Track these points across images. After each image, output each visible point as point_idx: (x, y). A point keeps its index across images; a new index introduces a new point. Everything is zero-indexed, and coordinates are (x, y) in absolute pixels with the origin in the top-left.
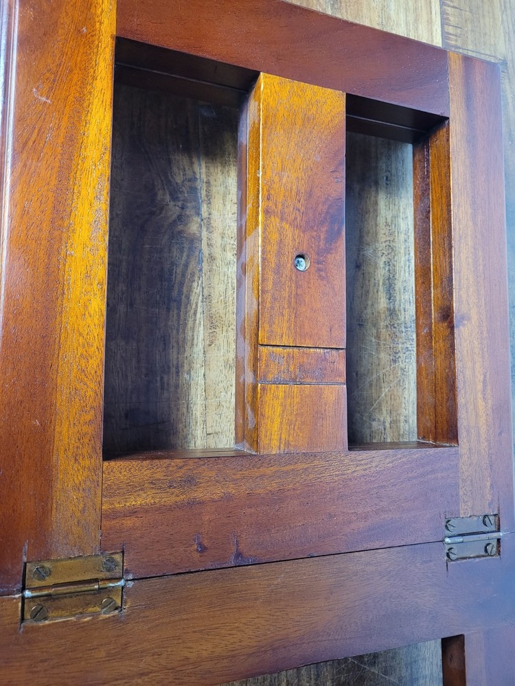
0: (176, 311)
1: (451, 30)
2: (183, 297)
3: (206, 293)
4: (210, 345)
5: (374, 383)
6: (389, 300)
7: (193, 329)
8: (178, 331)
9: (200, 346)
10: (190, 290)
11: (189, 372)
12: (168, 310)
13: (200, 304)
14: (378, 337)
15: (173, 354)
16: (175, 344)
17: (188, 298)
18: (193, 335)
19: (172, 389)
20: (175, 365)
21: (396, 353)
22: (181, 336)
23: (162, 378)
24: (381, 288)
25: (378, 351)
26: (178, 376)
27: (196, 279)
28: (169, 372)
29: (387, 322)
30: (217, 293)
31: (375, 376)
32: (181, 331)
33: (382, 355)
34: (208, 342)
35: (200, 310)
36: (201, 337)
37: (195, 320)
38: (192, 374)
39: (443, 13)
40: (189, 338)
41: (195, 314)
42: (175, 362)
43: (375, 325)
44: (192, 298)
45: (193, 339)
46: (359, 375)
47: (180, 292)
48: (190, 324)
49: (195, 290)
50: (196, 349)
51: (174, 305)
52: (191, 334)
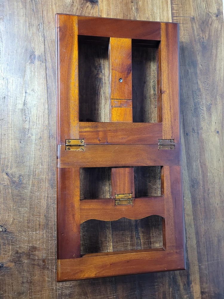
0: (97, 96)
1: (175, 11)
5: (150, 113)
7: (101, 100)
8: (98, 101)
9: (103, 104)
10: (100, 91)
11: (100, 111)
12: (95, 96)
13: (103, 94)
14: (151, 101)
17: (100, 93)
19: (97, 114)
20: (97, 109)
22: (98, 102)
23: (94, 112)
24: (152, 88)
25: (151, 105)
27: (102, 88)
29: (154, 97)
30: (107, 91)
31: (150, 111)
33: (152, 106)
34: (105, 103)
35: (103, 96)
36: (103, 102)
37: (102, 98)
39: (172, 7)
40: (100, 102)
41: (102, 97)
43: (150, 98)
47: (98, 92)
48: (100, 99)
50: (102, 105)
52: (101, 101)
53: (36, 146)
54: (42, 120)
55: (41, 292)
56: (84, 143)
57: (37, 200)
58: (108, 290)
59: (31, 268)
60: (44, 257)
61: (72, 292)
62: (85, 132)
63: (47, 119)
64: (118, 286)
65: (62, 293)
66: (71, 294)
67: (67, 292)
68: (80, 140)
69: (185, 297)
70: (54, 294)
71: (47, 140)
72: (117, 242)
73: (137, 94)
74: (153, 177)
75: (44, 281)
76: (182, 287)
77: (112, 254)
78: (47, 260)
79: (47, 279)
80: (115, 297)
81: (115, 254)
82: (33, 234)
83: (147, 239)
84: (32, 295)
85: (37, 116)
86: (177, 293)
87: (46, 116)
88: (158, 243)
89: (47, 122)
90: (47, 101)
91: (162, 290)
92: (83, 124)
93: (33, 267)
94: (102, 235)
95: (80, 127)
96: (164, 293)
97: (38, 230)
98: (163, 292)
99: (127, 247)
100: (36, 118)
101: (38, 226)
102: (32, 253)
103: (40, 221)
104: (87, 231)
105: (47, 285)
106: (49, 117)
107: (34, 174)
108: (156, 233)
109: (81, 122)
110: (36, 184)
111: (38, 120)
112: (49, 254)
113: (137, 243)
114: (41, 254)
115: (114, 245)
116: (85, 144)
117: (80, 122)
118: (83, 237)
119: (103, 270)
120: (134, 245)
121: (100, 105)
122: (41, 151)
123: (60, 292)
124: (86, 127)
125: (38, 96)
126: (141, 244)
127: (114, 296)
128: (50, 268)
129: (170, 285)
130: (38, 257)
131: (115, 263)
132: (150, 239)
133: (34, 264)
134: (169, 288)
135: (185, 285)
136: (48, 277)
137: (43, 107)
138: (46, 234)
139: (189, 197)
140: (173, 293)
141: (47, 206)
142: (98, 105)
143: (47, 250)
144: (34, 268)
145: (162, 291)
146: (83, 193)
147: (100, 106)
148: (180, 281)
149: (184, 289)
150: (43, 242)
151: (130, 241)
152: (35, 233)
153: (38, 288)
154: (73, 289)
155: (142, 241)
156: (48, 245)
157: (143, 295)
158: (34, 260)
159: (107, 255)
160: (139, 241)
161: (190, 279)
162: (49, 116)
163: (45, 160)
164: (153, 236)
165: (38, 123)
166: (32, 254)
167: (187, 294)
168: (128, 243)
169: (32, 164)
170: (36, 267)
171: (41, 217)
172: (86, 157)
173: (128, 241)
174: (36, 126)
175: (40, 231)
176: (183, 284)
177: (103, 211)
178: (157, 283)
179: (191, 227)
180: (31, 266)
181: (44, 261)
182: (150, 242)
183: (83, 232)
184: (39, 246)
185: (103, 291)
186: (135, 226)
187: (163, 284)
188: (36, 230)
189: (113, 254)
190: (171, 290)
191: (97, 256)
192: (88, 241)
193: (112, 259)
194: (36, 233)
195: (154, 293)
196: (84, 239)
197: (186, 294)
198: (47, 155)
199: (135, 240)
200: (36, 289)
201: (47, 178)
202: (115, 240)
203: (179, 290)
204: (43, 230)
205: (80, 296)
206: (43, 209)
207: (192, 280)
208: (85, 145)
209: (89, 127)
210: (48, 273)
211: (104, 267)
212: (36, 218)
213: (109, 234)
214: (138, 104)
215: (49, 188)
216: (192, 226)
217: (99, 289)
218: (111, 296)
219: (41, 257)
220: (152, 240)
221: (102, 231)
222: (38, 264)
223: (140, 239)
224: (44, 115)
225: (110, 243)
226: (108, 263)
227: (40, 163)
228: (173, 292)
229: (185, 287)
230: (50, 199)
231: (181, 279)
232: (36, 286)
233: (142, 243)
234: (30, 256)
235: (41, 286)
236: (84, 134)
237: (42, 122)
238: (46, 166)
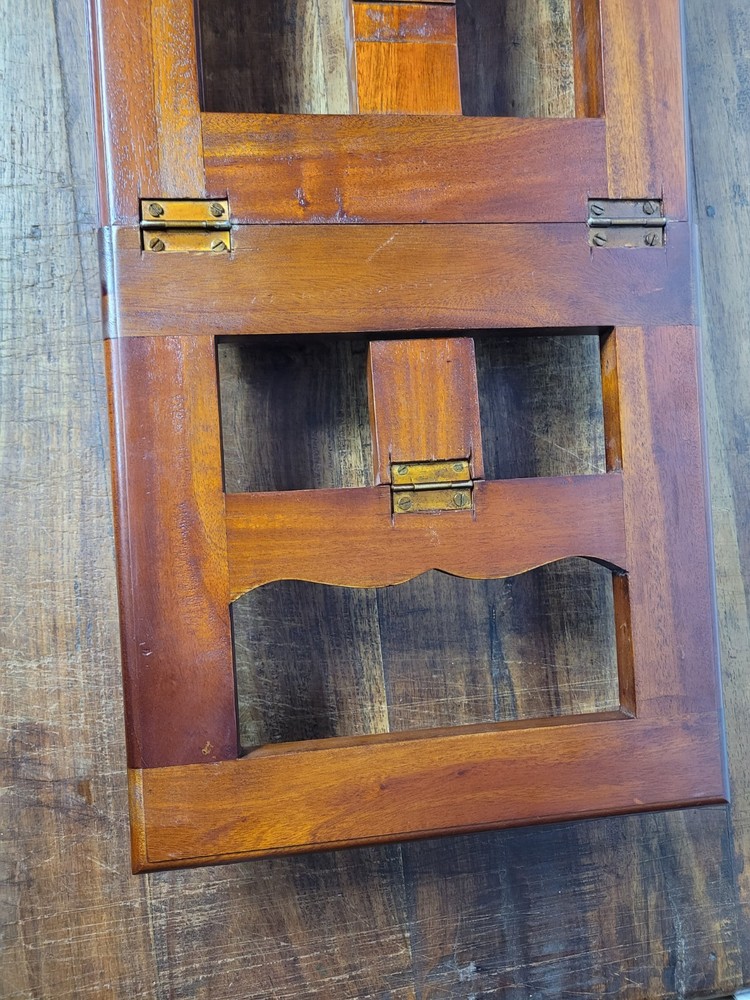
0: (289, 36)
2: (297, 19)
3: (322, 15)
4: (331, 72)
6: (555, 11)
7: (311, 54)
8: (294, 57)
9: (321, 74)
10: (304, 11)
11: (309, 103)
12: (282, 34)
13: (315, 26)
14: (540, 58)
15: (291, 82)
16: (292, 72)
17: (303, 19)
18: (311, 61)
20: (294, 95)
21: (565, 78)
22: (298, 64)
25: (541, 77)
26: (298, 106)
28: (287, 103)
29: (553, 39)
30: (335, 13)
31: (537, 106)
32: (297, 57)
33: (547, 80)
34: (328, 69)
35: (316, 33)
36: (321, 63)
37: (312, 44)
38: (313, 103)
40: (307, 64)
41: (311, 37)
42: (294, 91)
43: (536, 43)
44: (307, 20)
45: (312, 66)
46: (516, 105)
47: (293, 15)
48: (307, 49)
49: (309, 11)
50: (315, 77)
51: (287, 28)
52: (308, 59)
53: (16, 271)
54: (41, 149)
55: (78, 922)
56: (232, 216)
57: (37, 516)
58: (379, 909)
59: (25, 822)
60: (81, 772)
61: (216, 922)
62: (234, 161)
63: (59, 144)
64: (419, 889)
65: (170, 926)
66: (212, 928)
67: (195, 922)
68: (210, 204)
69: (717, 926)
70: (135, 930)
71: (69, 244)
72: (407, 699)
73: (478, 26)
74: (559, 407)
75: (87, 874)
76: (700, 886)
77: (387, 741)
78: (96, 783)
79: (99, 865)
80: (407, 935)
81: (398, 740)
82: (24, 668)
83: (544, 682)
84: (36, 939)
85: (12, 130)
86: (681, 911)
87: (56, 127)
88: (593, 698)
89: (60, 160)
90: (55, 57)
91: (612, 899)
92: (221, 121)
93: (37, 815)
94: (338, 668)
95: (209, 140)
96: (625, 917)
97: (49, 650)
98: (620, 908)
99: (454, 718)
100: (8, 142)
101: (46, 636)
102: (28, 754)
103: (53, 612)
104: (270, 652)
105: (104, 894)
106: (68, 135)
107: (14, 399)
108: (579, 656)
109: (210, 114)
110: (25, 444)
111: (17, 146)
112: (103, 758)
113: (500, 699)
114: (69, 759)
115: (394, 713)
116: (236, 221)
117: (204, 114)
118: (255, 678)
119: (350, 812)
120: (486, 712)
121: (306, 76)
122: (40, 293)
123: (162, 922)
124: (234, 139)
125: (11, 34)
126: (515, 706)
127: (403, 931)
128: (112, 818)
129: (646, 879)
130: (54, 768)
131: (400, 781)
132: (555, 681)
133: (39, 803)
134: (645, 893)
135: (713, 876)
136: (106, 860)
137: (39, 88)
138: (84, 668)
139: (725, 493)
140: (661, 914)
141: (84, 544)
142: (299, 77)
143: (94, 741)
144: (38, 819)
145: (613, 905)
146: (247, 484)
147: (306, 82)
148: (693, 863)
149: (711, 895)
150: (76, 705)
151: (468, 695)
152: (35, 666)
153: (63, 907)
154: (221, 907)
155: (518, 692)
156: (100, 718)
157: (531, 923)
158: (37, 784)
159: (362, 743)
160: (507, 693)
161: (737, 850)
162: (68, 126)
163: (63, 335)
164: (568, 671)
165: (18, 159)
166: (27, 760)
167: (725, 913)
168: (458, 700)
169: (4, 352)
170: (50, 815)
171: (60, 594)
172: (242, 286)
173: (459, 694)
174: (13, 177)
175: (56, 657)
176: (708, 874)
177: (335, 542)
178: (590, 873)
179: (737, 627)
180: (23, 812)
181: (82, 787)
182: (557, 694)
183: (255, 658)
184: (56, 723)
185: (354, 911)
186: (487, 627)
187: (618, 876)
188: (39, 654)
189: (392, 741)
190: (653, 899)
191: (315, 749)
192: (278, 697)
193: (386, 760)
194: (39, 667)
195: (580, 915)
196: (258, 687)
197: (719, 916)
198: (69, 311)
199: (490, 686)
200: (52, 911)
201: (76, 416)
202: (400, 691)
203: (686, 899)
204: (71, 651)
205: (254, 936)
206: (65, 556)
207: (745, 853)
208: (236, 228)
209: (250, 137)
210: (103, 839)
211: (350, 797)
212: (35, 597)
213: (371, 663)
214: (481, 73)
215: (86, 462)
216: (740, 623)
217: (339, 902)
218: (392, 933)
219: (66, 772)
220: (563, 687)
221: (340, 652)
222: (56, 801)
223: (511, 685)
224: (45, 122)
225: (377, 705)
226: (369, 778)
227: (40, 350)
228: (664, 909)
229: (716, 885)
230: (94, 510)
231: (698, 852)
232: (55, 899)
233: (519, 702)
234: (19, 767)
235: (75, 897)
236: (230, 171)
237: (42, 158)
238: (69, 361)
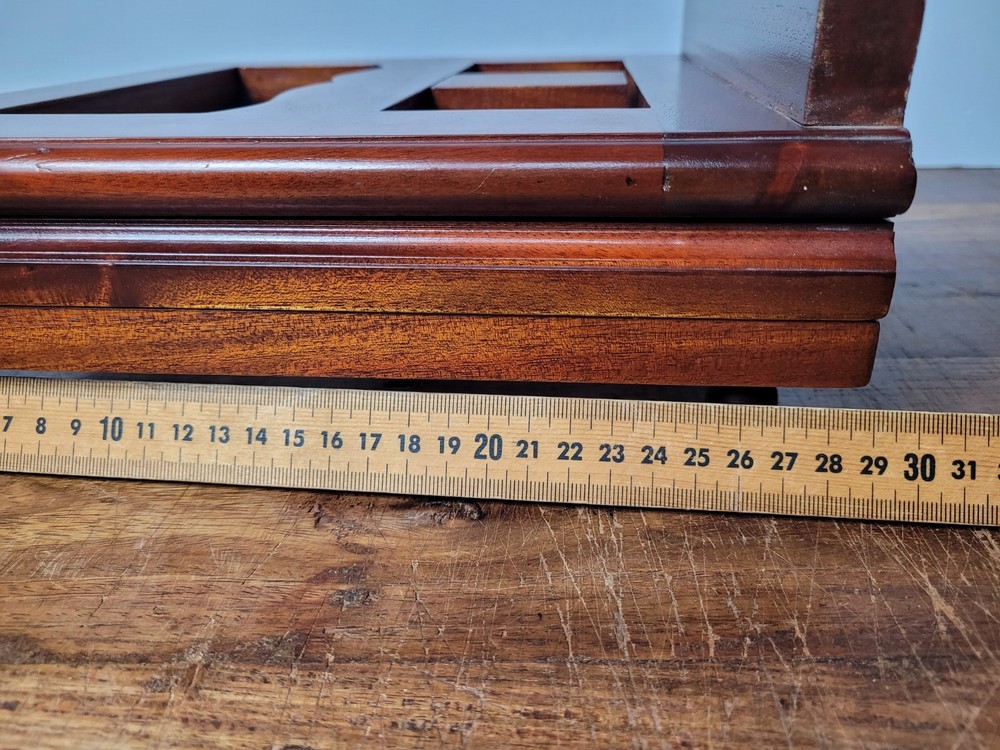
63: (79, 684)
71: (345, 683)
89: (111, 683)
163: (609, 718)
198: (534, 700)
238: (683, 711)
